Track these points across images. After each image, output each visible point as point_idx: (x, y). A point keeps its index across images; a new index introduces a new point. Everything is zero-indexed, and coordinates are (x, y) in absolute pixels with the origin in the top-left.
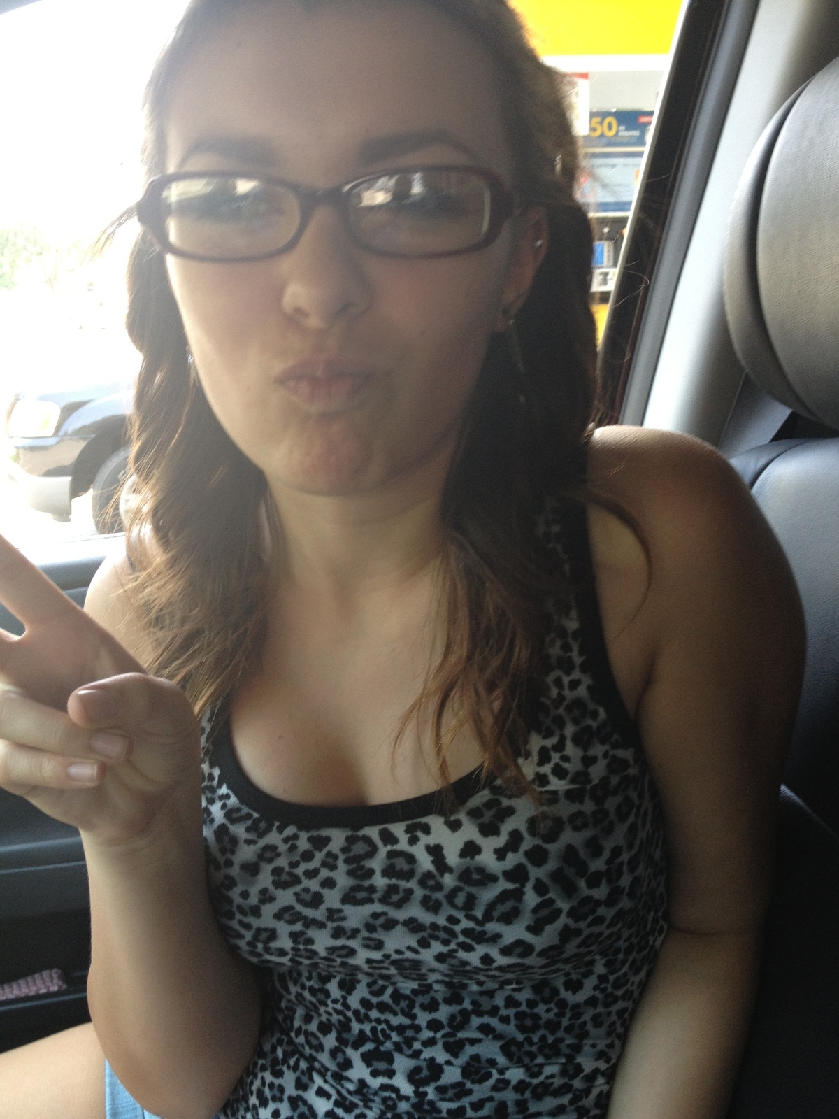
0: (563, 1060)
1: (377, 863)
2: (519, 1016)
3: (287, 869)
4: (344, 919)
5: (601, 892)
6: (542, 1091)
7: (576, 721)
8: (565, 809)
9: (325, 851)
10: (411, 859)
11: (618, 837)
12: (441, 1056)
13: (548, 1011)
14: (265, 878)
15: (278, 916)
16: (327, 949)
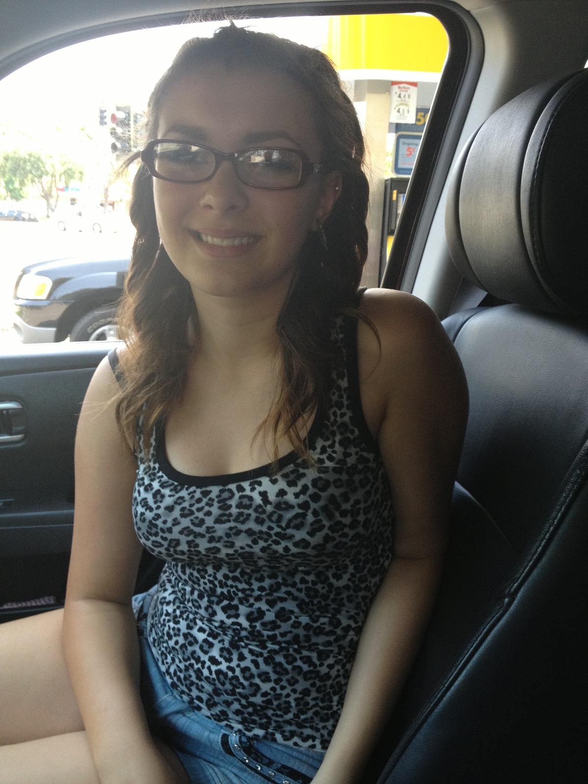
0: (330, 615)
1: (233, 502)
2: (307, 589)
3: (188, 507)
4: (215, 531)
5: (347, 520)
6: (319, 631)
7: (341, 434)
8: (331, 477)
9: (208, 497)
10: (251, 499)
11: (360, 494)
12: (264, 606)
13: (323, 588)
14: (176, 513)
15: (181, 532)
16: (206, 549)
